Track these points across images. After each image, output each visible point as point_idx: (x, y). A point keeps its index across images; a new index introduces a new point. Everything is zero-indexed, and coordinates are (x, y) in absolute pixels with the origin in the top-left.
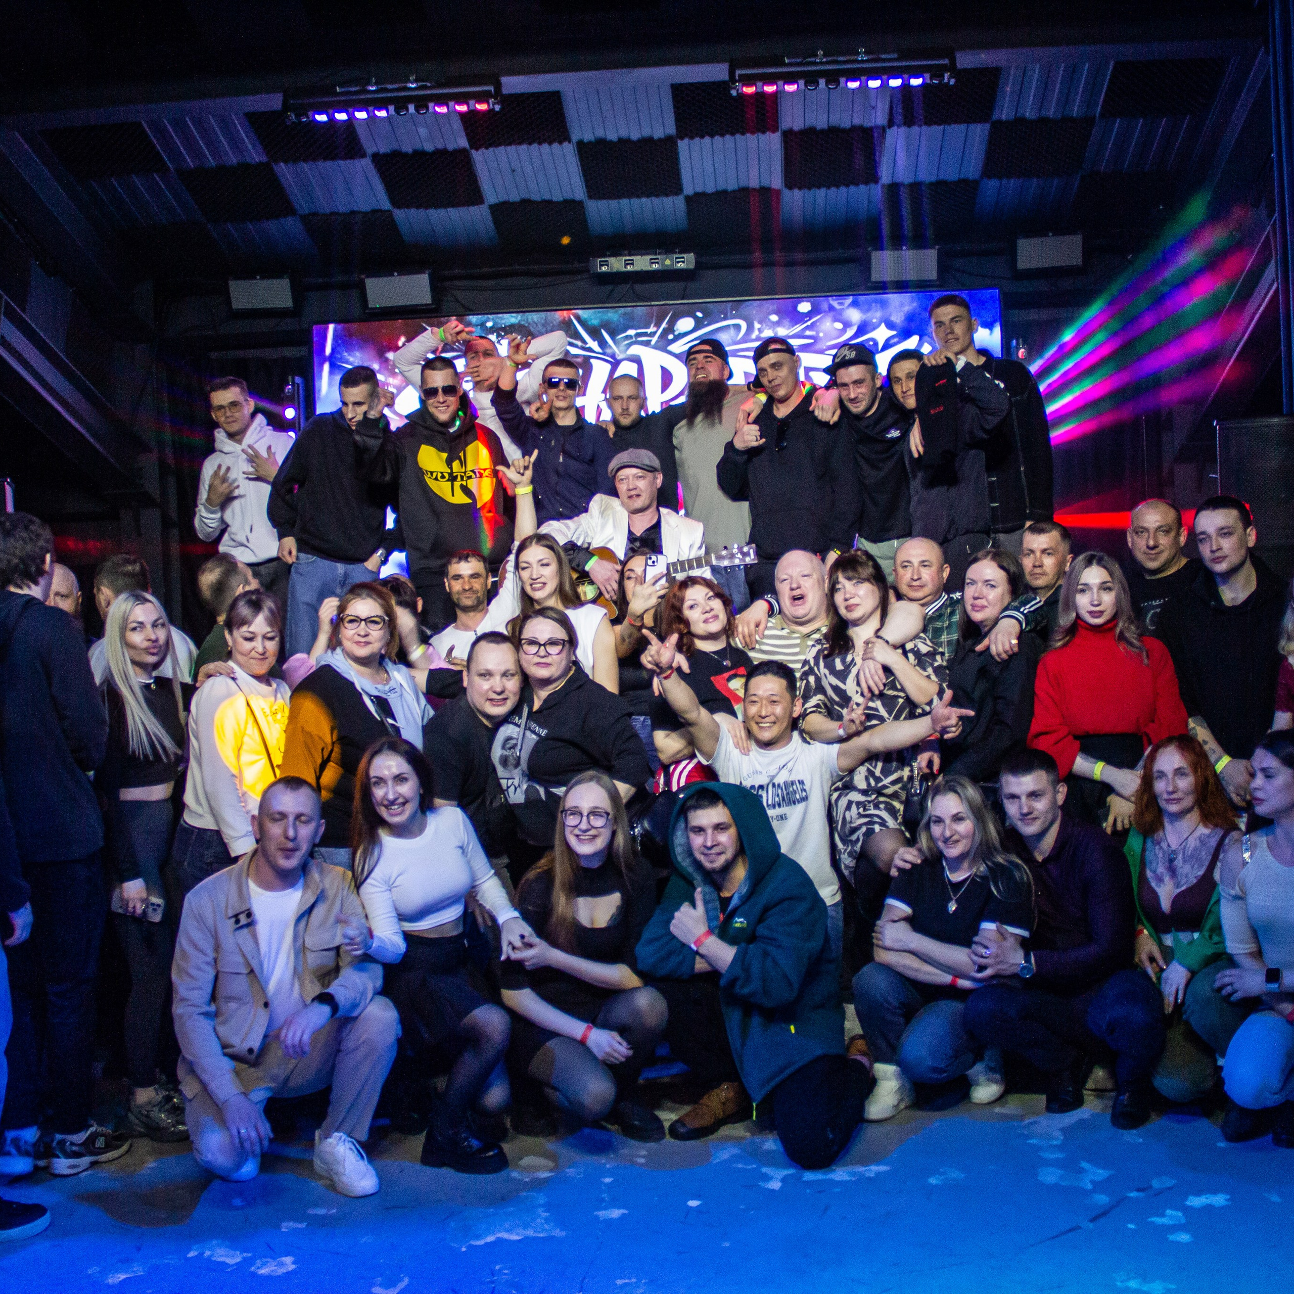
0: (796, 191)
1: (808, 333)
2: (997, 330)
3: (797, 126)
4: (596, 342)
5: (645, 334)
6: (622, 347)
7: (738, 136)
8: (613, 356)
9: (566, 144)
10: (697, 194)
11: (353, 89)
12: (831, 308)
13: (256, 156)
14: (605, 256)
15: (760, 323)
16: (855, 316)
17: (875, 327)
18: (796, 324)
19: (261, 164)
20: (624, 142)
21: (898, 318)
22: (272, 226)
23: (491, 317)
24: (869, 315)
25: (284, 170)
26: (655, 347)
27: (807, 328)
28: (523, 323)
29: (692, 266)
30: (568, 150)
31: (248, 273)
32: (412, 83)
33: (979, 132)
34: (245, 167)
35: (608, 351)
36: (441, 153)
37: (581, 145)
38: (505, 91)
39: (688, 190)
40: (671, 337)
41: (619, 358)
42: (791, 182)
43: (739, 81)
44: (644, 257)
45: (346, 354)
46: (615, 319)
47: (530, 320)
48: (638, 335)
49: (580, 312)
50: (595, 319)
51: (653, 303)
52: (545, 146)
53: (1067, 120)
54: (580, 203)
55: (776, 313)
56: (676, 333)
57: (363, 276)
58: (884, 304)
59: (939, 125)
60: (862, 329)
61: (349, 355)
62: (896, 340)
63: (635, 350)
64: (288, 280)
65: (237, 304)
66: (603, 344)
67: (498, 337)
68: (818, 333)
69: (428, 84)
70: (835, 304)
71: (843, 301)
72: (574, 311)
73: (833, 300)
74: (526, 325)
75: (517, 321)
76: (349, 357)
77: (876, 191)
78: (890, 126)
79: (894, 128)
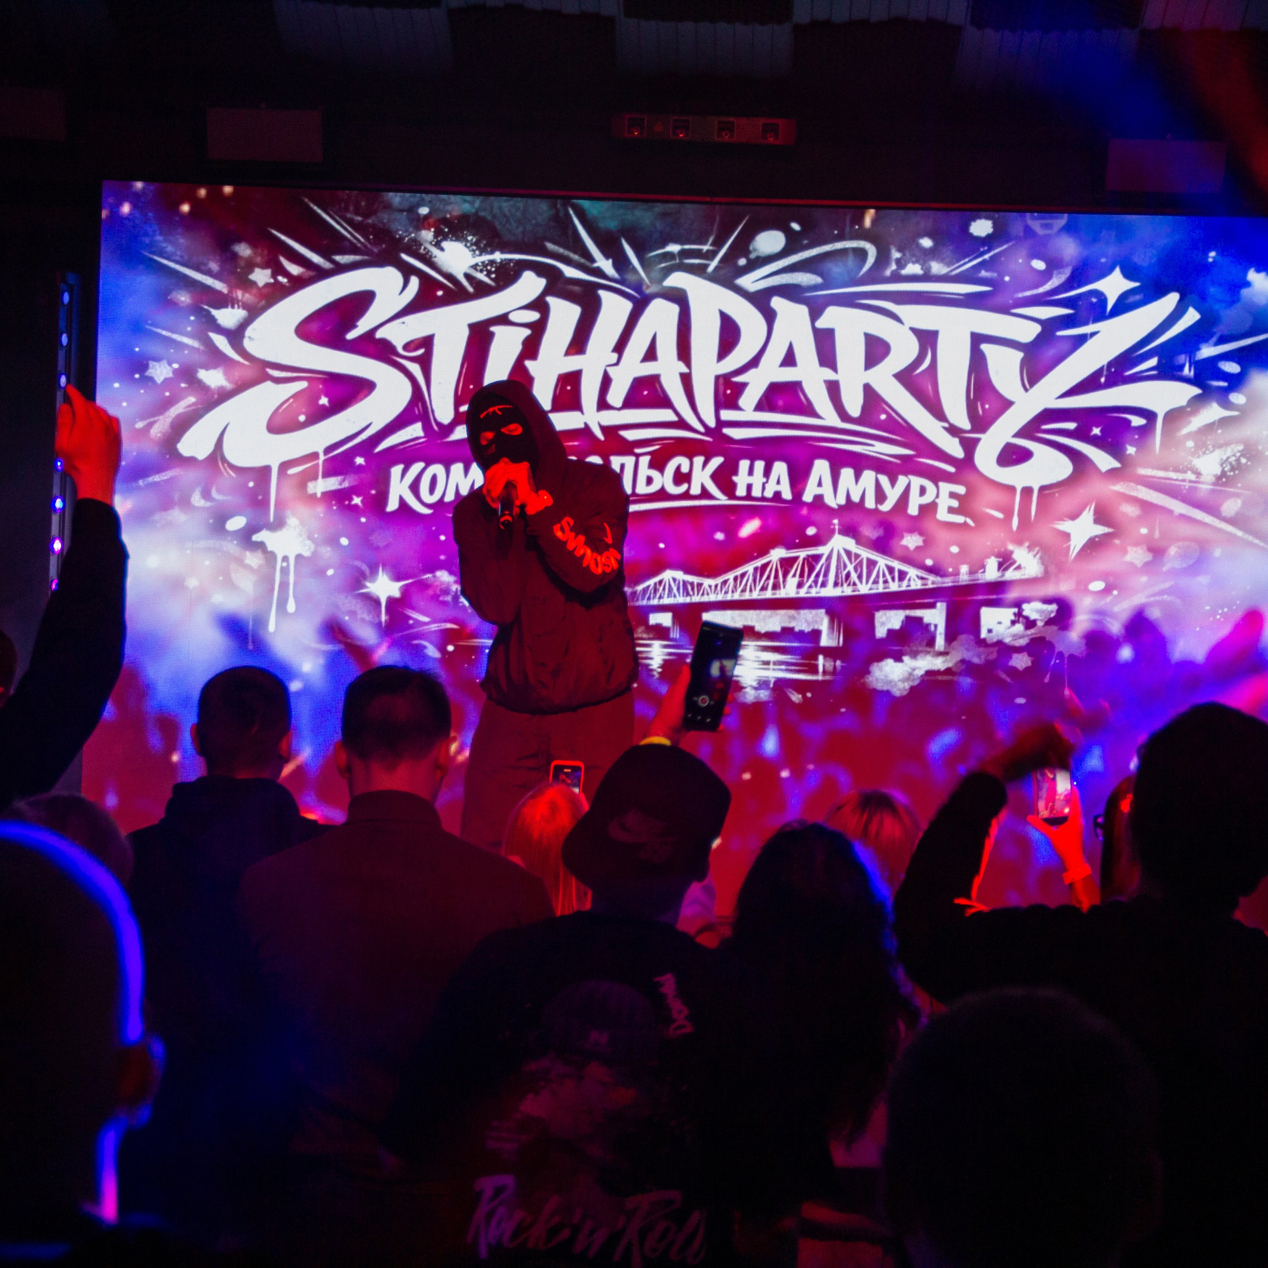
0: (989, 32)
1: (983, 274)
4: (610, 261)
5: (697, 254)
6: (655, 274)
8: (638, 287)
10: (815, 24)
12: (1029, 232)
14: (639, 110)
15: (900, 250)
16: (1069, 249)
17: (1105, 272)
18: (965, 258)
21: (1144, 258)
23: (427, 197)
24: (1096, 248)
26: (714, 278)
27: (983, 265)
28: (482, 214)
29: (791, 141)
35: (631, 277)
39: (801, 14)
40: (742, 262)
41: (648, 291)
42: (982, 14)
44: (709, 118)
45: (159, 238)
46: (647, 222)
47: (496, 211)
48: (684, 254)
49: (585, 204)
50: (611, 218)
51: (715, 199)
54: (610, 21)
55: (930, 236)
56: (753, 256)
57: (205, 104)
58: (1123, 233)
60: (1080, 275)
61: (166, 241)
62: (1138, 297)
63: (677, 280)
64: (62, 96)
66: (621, 263)
67: (436, 236)
68: (1001, 277)
70: (1036, 224)
71: (1049, 221)
72: (575, 201)
73: (1034, 219)
74: (489, 218)
75: (473, 211)
76: (165, 245)
77: (1129, 39)
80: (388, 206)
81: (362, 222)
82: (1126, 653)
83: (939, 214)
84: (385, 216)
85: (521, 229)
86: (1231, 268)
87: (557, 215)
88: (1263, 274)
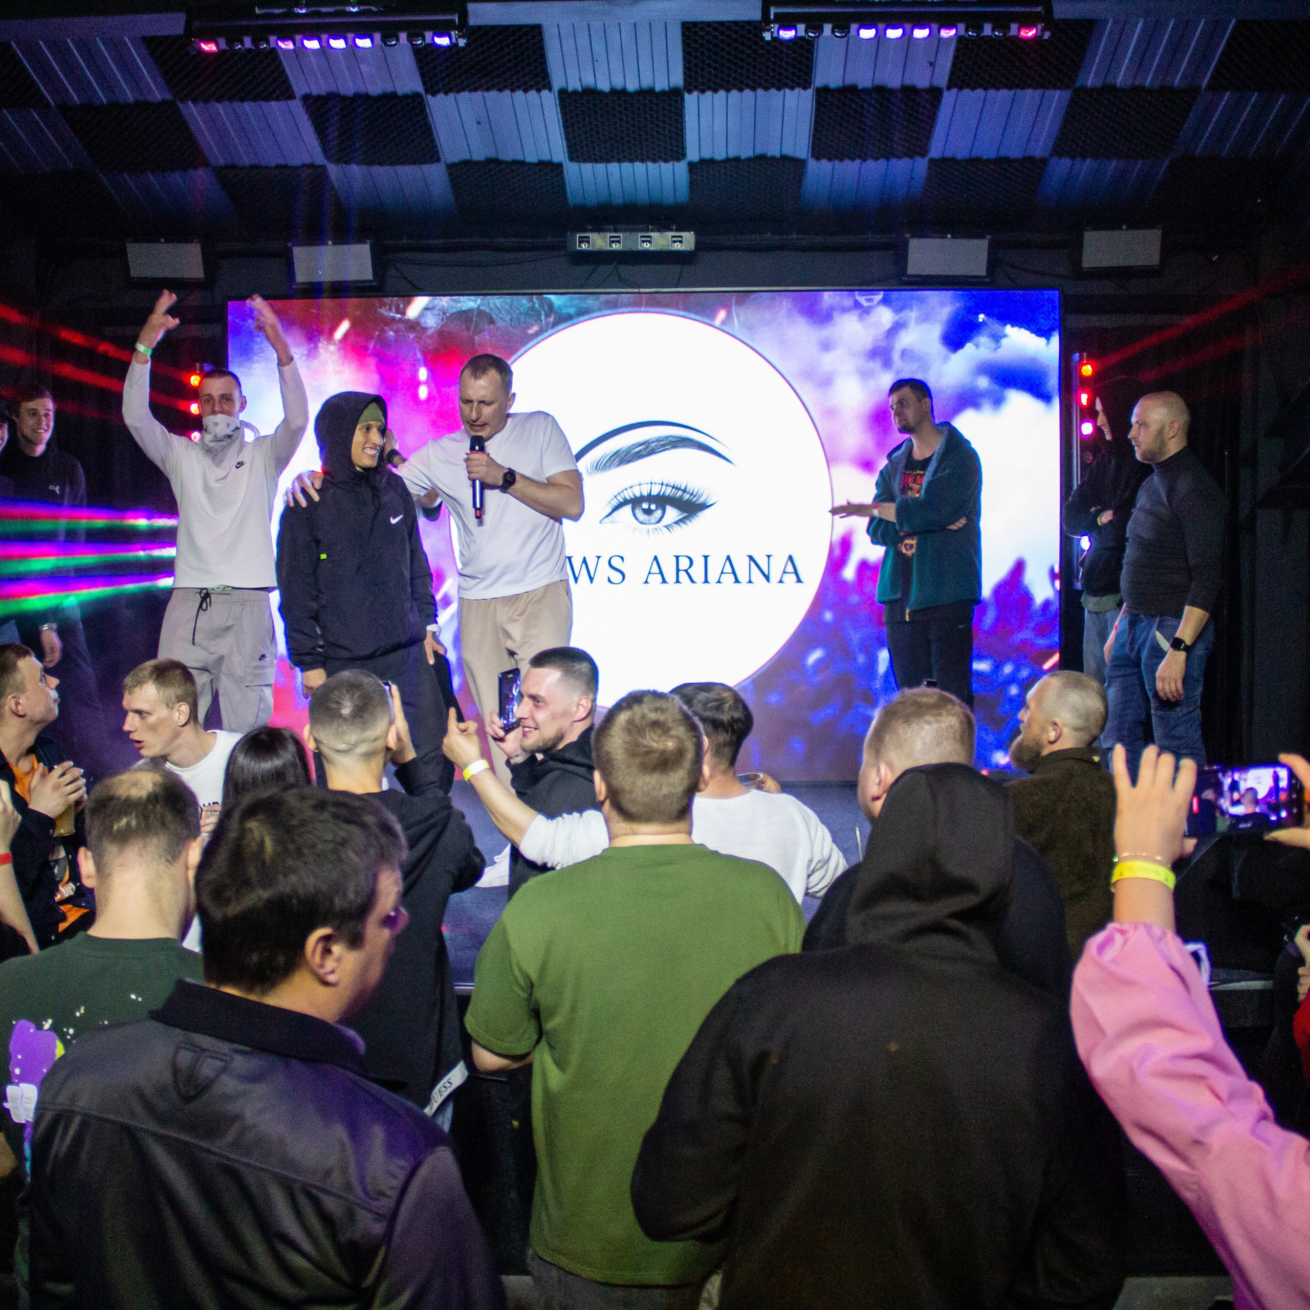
0: (824, 162)
2: (1055, 340)
3: (835, 82)
7: (760, 91)
9: (545, 93)
10: (703, 161)
11: (276, 11)
12: (857, 305)
13: (157, 93)
14: (586, 231)
16: (885, 316)
19: (164, 102)
20: (619, 94)
22: (176, 178)
24: (902, 314)
25: (192, 111)
28: (482, 308)
29: (691, 247)
30: (549, 99)
31: (150, 235)
32: (354, 7)
33: (1057, 98)
34: (143, 106)
36: (390, 97)
37: (563, 93)
38: (472, 21)
39: (693, 155)
42: (818, 152)
43: (774, 22)
44: (633, 234)
47: (491, 305)
49: (553, 298)
50: (571, 306)
51: (642, 290)
52: (519, 94)
53: (1165, 91)
54: (560, 165)
55: (790, 308)
57: (290, 245)
58: (921, 303)
59: (1010, 89)
64: (199, 245)
65: (135, 272)
69: (374, 9)
70: (862, 300)
71: (871, 297)
72: (543, 295)
73: (860, 295)
74: (487, 310)
75: (476, 306)
77: (921, 165)
78: (949, 88)
79: (954, 91)
81: (400, 319)
83: (796, 294)
85: (509, 317)
86: (994, 325)
87: (533, 306)
88: (1016, 329)
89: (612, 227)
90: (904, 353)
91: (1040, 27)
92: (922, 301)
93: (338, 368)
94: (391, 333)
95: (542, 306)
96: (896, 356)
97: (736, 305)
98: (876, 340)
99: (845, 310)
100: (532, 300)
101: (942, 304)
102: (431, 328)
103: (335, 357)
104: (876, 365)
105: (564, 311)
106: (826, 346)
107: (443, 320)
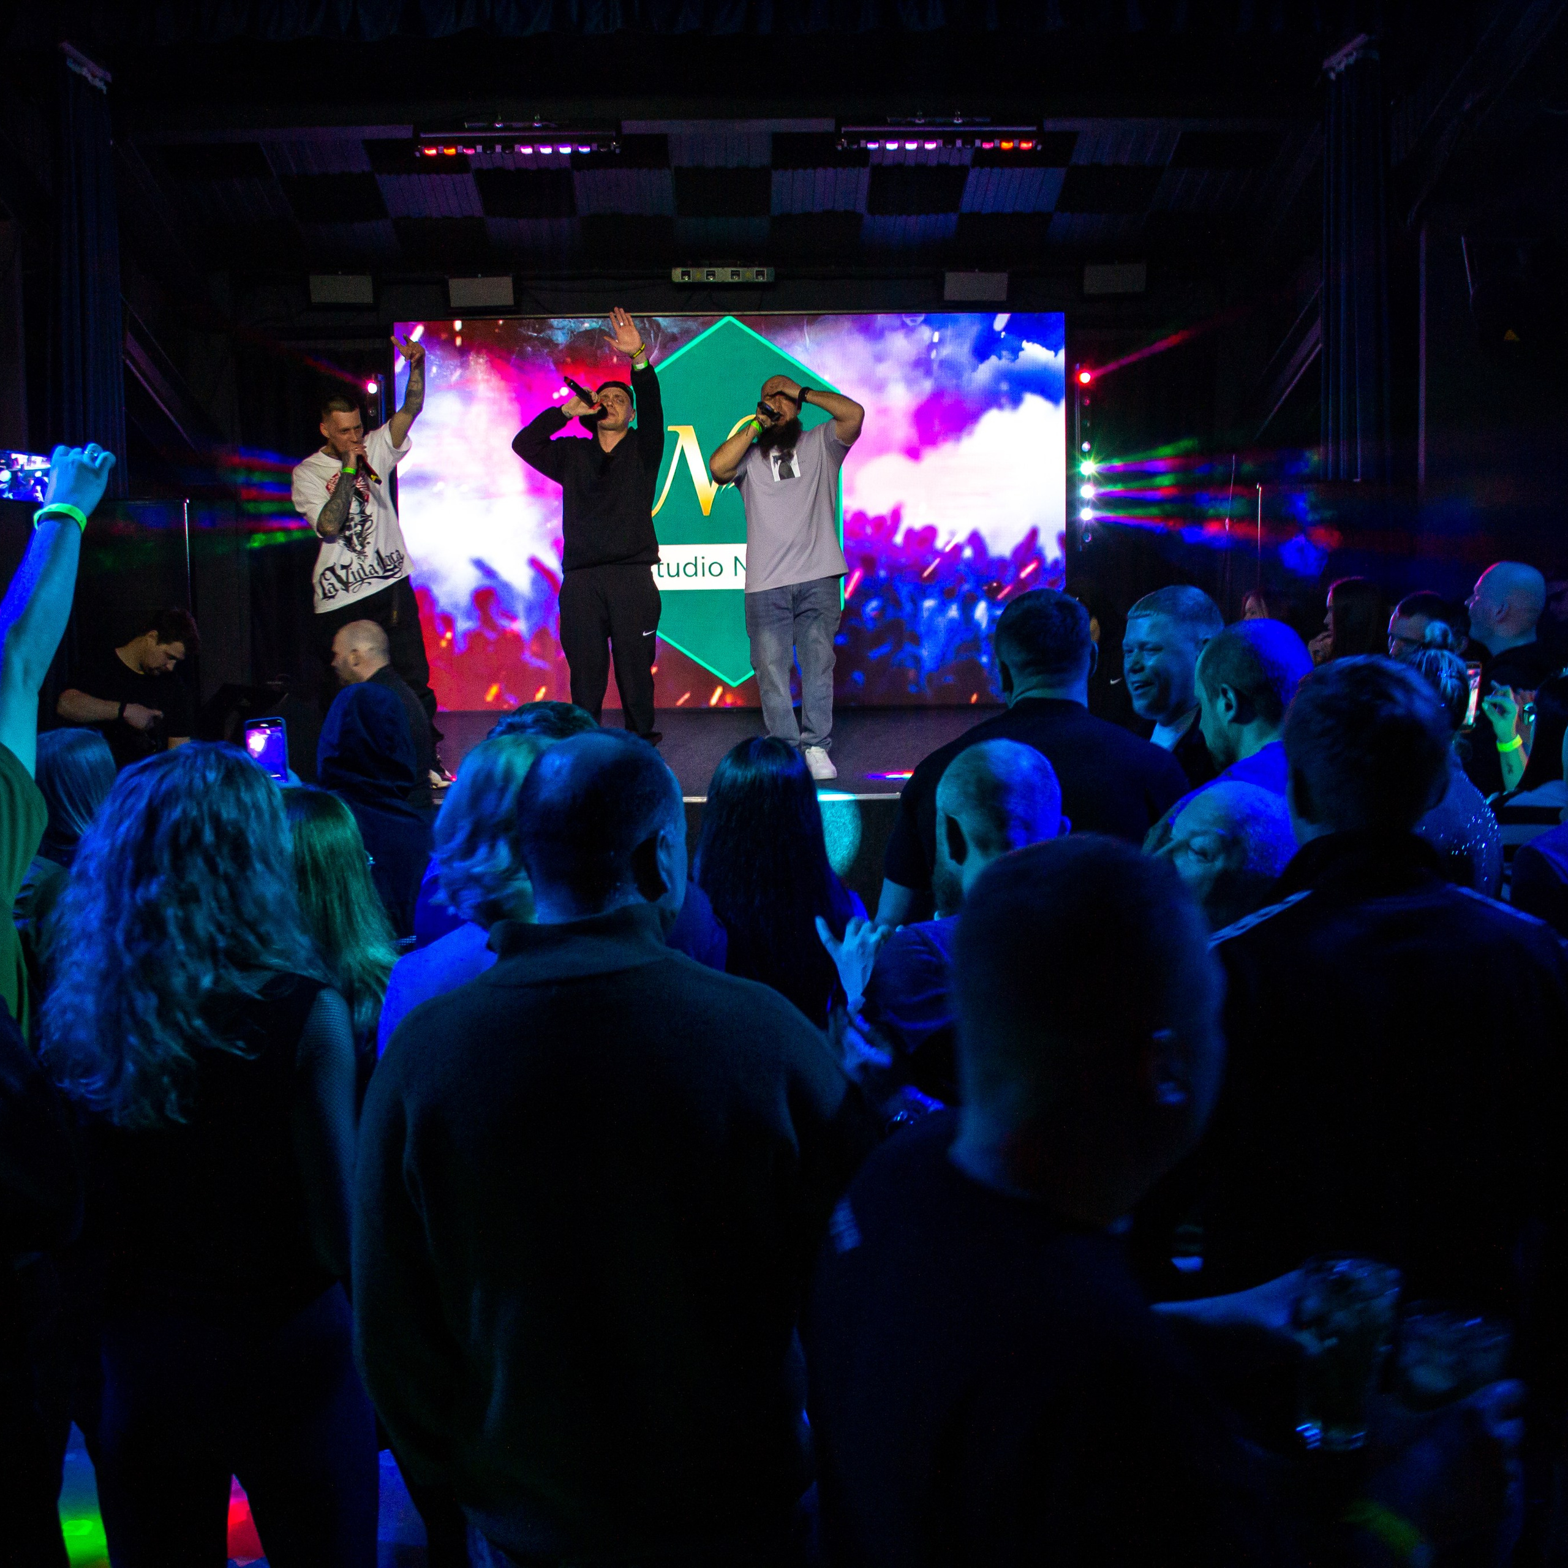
0: (878, 216)
2: (1062, 354)
3: (886, 162)
9: (664, 170)
10: (783, 215)
11: (480, 125)
12: (904, 325)
13: (361, 168)
14: (687, 266)
16: (927, 334)
19: (364, 173)
20: (721, 170)
22: (363, 228)
23: (572, 320)
25: (384, 181)
28: (603, 328)
29: (771, 279)
30: (666, 176)
31: (330, 269)
32: (538, 124)
33: (1058, 177)
34: (348, 176)
36: (542, 171)
37: (678, 169)
38: (627, 134)
39: (775, 211)
42: (873, 209)
43: (844, 138)
44: (726, 269)
46: (695, 327)
49: (660, 320)
50: (675, 326)
52: (645, 171)
53: (1139, 167)
54: (670, 219)
57: (448, 277)
59: (1020, 168)
61: (430, 353)
64: (370, 278)
65: (316, 298)
69: (553, 125)
70: (908, 321)
71: (914, 318)
72: (654, 318)
73: (906, 317)
74: (607, 330)
75: (598, 326)
76: (429, 356)
77: (953, 217)
78: (973, 166)
79: (978, 169)
80: (551, 327)
81: (536, 337)
82: (968, 553)
83: (855, 317)
84: (550, 332)
86: (1013, 341)
87: (645, 327)
88: (1030, 344)
89: (708, 262)
90: (943, 363)
91: (1034, 142)
92: (956, 321)
93: (486, 377)
94: (529, 349)
95: (651, 326)
96: (935, 366)
97: (807, 326)
98: (919, 353)
99: (894, 329)
100: (643, 322)
101: (973, 323)
102: (562, 344)
103: (483, 368)
104: (920, 373)
105: (669, 330)
106: (879, 358)
107: (571, 337)
